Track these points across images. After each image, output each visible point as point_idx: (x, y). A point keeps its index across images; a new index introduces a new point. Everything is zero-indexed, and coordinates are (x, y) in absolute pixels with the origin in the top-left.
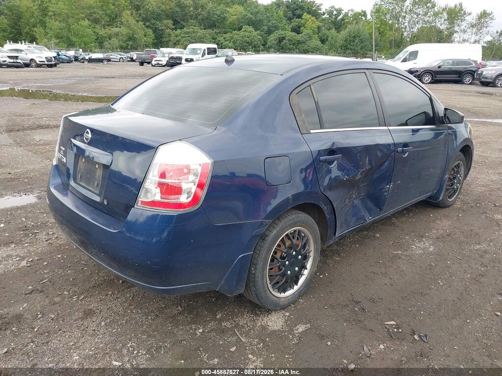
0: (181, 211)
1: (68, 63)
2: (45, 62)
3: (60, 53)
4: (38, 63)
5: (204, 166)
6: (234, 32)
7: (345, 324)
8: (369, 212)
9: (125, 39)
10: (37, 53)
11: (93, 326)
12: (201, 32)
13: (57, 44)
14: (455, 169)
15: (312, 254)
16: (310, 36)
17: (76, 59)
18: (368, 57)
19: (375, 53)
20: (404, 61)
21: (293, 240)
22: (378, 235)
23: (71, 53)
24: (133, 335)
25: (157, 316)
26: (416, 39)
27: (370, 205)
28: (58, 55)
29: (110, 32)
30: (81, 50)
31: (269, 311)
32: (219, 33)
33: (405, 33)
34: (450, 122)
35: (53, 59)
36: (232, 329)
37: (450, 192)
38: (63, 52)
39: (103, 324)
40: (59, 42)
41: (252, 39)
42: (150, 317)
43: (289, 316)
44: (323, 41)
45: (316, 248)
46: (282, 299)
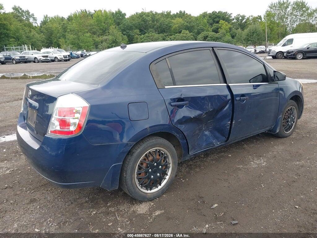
0: (70, 136)
1: (77, 58)
2: (63, 58)
3: (73, 53)
4: (59, 59)
5: (84, 108)
6: (176, 34)
7: (188, 211)
8: (217, 139)
9: (111, 42)
10: (59, 53)
11: (32, 208)
12: (157, 36)
13: (71, 48)
14: (289, 112)
15: (171, 165)
16: (224, 34)
17: (82, 56)
18: (263, 45)
19: (268, 42)
20: (284, 45)
21: (154, 156)
22: (230, 156)
23: (79, 53)
24: (53, 214)
25: (72, 203)
26: (295, 31)
27: (218, 134)
28: (71, 54)
29: (102, 39)
30: (85, 51)
31: (141, 202)
32: (167, 35)
33: (288, 28)
34: (279, 79)
35: (68, 56)
36: (114, 212)
37: (286, 127)
38: (75, 52)
39: (38, 207)
40: (73, 47)
41: (187, 38)
42: (67, 204)
43: (153, 205)
44: (233, 37)
45: (174, 162)
46: (148, 194)
